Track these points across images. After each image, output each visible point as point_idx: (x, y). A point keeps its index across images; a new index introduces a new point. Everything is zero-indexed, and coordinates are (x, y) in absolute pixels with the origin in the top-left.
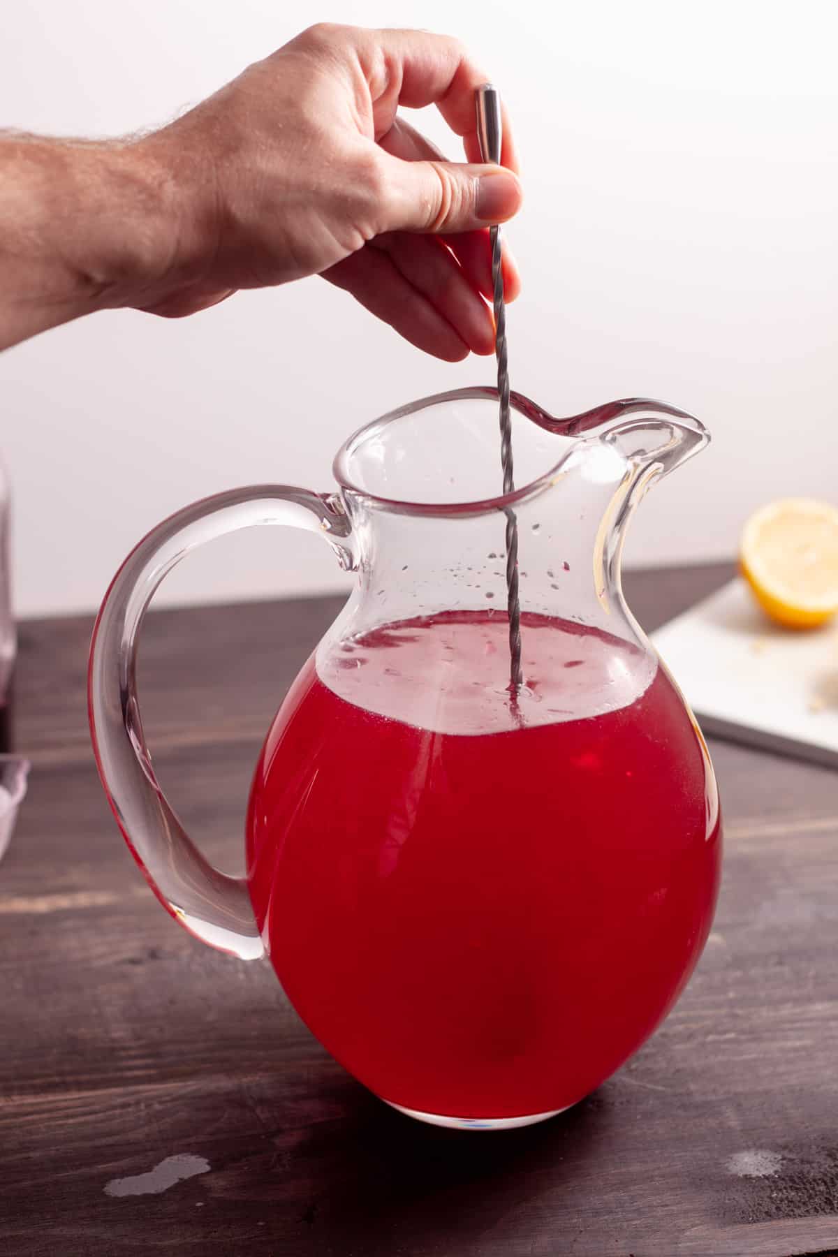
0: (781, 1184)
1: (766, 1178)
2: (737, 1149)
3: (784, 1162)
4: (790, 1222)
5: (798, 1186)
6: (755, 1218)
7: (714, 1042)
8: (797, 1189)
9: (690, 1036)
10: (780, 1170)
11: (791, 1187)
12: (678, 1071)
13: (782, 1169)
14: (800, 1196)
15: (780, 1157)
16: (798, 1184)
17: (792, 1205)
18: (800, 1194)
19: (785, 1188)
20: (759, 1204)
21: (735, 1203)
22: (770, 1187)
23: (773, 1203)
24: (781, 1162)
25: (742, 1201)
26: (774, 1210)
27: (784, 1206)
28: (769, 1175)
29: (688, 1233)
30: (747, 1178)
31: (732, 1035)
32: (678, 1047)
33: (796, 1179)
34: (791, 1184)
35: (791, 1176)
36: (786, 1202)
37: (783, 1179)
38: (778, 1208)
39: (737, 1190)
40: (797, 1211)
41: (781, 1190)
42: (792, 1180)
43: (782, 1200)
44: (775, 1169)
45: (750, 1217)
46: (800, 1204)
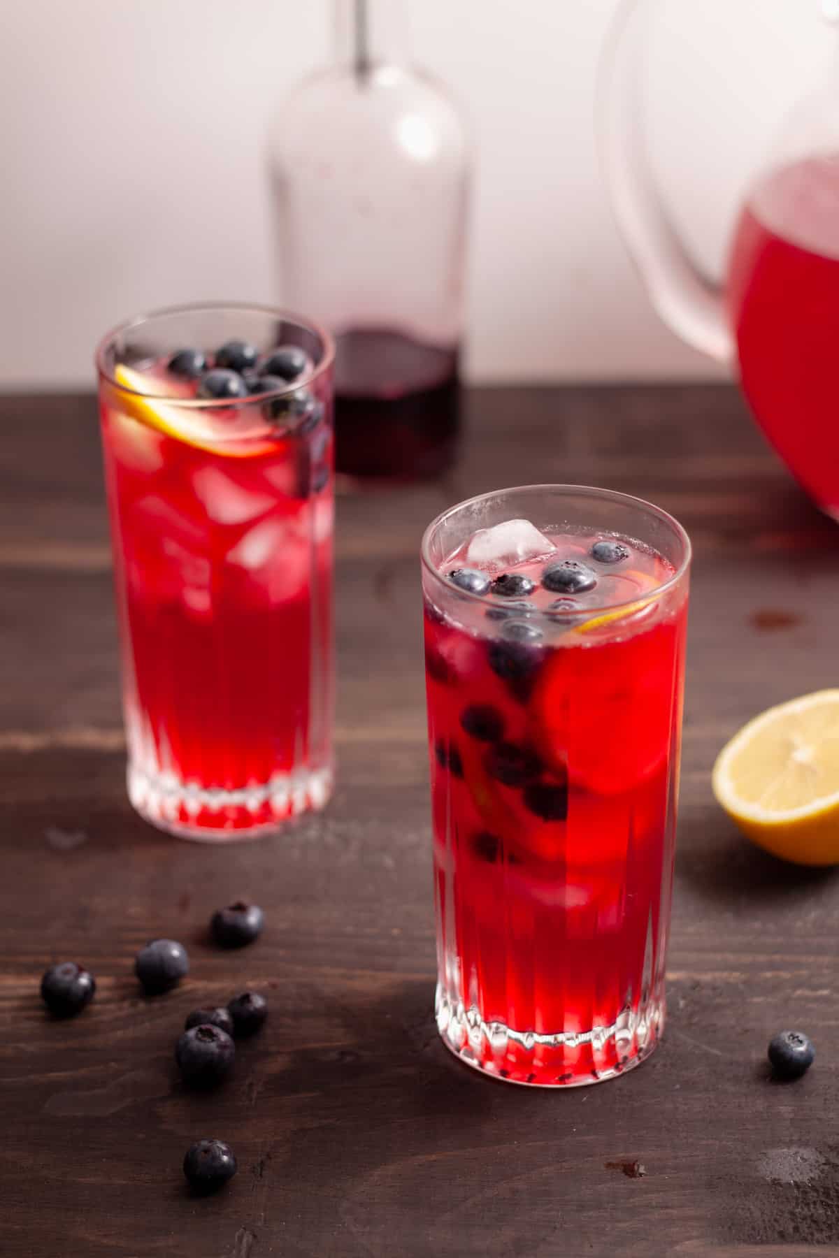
0: (812, 1195)
1: (797, 1185)
2: (776, 1143)
3: (826, 1167)
4: (804, 1249)
5: (830, 1202)
6: (764, 1238)
7: (800, 998)
8: (829, 1205)
9: (776, 987)
10: (817, 1179)
11: (822, 1202)
12: (747, 1031)
13: (819, 1177)
14: (827, 1216)
15: (823, 1160)
16: (832, 1200)
17: (814, 1225)
18: (829, 1213)
19: (815, 1203)
20: (776, 1220)
21: (748, 1215)
22: (797, 1198)
23: (793, 1220)
24: (822, 1167)
25: (757, 1214)
26: (791, 1230)
27: (804, 1227)
28: (801, 1182)
29: (678, 1248)
30: (776, 1183)
31: (825, 992)
32: (757, 1000)
33: (832, 1193)
34: (823, 1199)
35: (828, 1188)
36: (809, 1221)
37: (817, 1191)
38: (796, 1229)
39: (757, 1198)
40: (817, 1235)
41: (808, 1205)
42: (827, 1194)
43: (804, 1219)
44: (812, 1175)
45: (759, 1235)
46: (824, 1227)
